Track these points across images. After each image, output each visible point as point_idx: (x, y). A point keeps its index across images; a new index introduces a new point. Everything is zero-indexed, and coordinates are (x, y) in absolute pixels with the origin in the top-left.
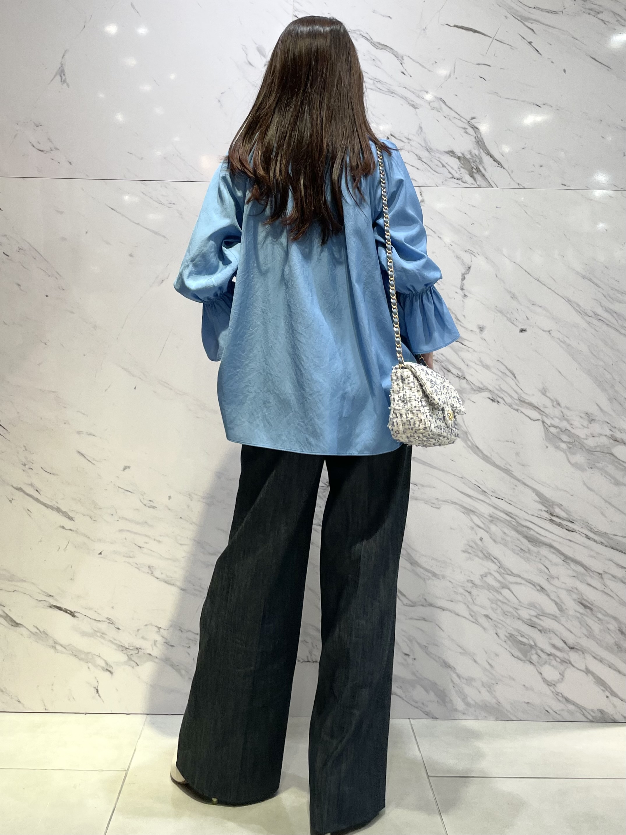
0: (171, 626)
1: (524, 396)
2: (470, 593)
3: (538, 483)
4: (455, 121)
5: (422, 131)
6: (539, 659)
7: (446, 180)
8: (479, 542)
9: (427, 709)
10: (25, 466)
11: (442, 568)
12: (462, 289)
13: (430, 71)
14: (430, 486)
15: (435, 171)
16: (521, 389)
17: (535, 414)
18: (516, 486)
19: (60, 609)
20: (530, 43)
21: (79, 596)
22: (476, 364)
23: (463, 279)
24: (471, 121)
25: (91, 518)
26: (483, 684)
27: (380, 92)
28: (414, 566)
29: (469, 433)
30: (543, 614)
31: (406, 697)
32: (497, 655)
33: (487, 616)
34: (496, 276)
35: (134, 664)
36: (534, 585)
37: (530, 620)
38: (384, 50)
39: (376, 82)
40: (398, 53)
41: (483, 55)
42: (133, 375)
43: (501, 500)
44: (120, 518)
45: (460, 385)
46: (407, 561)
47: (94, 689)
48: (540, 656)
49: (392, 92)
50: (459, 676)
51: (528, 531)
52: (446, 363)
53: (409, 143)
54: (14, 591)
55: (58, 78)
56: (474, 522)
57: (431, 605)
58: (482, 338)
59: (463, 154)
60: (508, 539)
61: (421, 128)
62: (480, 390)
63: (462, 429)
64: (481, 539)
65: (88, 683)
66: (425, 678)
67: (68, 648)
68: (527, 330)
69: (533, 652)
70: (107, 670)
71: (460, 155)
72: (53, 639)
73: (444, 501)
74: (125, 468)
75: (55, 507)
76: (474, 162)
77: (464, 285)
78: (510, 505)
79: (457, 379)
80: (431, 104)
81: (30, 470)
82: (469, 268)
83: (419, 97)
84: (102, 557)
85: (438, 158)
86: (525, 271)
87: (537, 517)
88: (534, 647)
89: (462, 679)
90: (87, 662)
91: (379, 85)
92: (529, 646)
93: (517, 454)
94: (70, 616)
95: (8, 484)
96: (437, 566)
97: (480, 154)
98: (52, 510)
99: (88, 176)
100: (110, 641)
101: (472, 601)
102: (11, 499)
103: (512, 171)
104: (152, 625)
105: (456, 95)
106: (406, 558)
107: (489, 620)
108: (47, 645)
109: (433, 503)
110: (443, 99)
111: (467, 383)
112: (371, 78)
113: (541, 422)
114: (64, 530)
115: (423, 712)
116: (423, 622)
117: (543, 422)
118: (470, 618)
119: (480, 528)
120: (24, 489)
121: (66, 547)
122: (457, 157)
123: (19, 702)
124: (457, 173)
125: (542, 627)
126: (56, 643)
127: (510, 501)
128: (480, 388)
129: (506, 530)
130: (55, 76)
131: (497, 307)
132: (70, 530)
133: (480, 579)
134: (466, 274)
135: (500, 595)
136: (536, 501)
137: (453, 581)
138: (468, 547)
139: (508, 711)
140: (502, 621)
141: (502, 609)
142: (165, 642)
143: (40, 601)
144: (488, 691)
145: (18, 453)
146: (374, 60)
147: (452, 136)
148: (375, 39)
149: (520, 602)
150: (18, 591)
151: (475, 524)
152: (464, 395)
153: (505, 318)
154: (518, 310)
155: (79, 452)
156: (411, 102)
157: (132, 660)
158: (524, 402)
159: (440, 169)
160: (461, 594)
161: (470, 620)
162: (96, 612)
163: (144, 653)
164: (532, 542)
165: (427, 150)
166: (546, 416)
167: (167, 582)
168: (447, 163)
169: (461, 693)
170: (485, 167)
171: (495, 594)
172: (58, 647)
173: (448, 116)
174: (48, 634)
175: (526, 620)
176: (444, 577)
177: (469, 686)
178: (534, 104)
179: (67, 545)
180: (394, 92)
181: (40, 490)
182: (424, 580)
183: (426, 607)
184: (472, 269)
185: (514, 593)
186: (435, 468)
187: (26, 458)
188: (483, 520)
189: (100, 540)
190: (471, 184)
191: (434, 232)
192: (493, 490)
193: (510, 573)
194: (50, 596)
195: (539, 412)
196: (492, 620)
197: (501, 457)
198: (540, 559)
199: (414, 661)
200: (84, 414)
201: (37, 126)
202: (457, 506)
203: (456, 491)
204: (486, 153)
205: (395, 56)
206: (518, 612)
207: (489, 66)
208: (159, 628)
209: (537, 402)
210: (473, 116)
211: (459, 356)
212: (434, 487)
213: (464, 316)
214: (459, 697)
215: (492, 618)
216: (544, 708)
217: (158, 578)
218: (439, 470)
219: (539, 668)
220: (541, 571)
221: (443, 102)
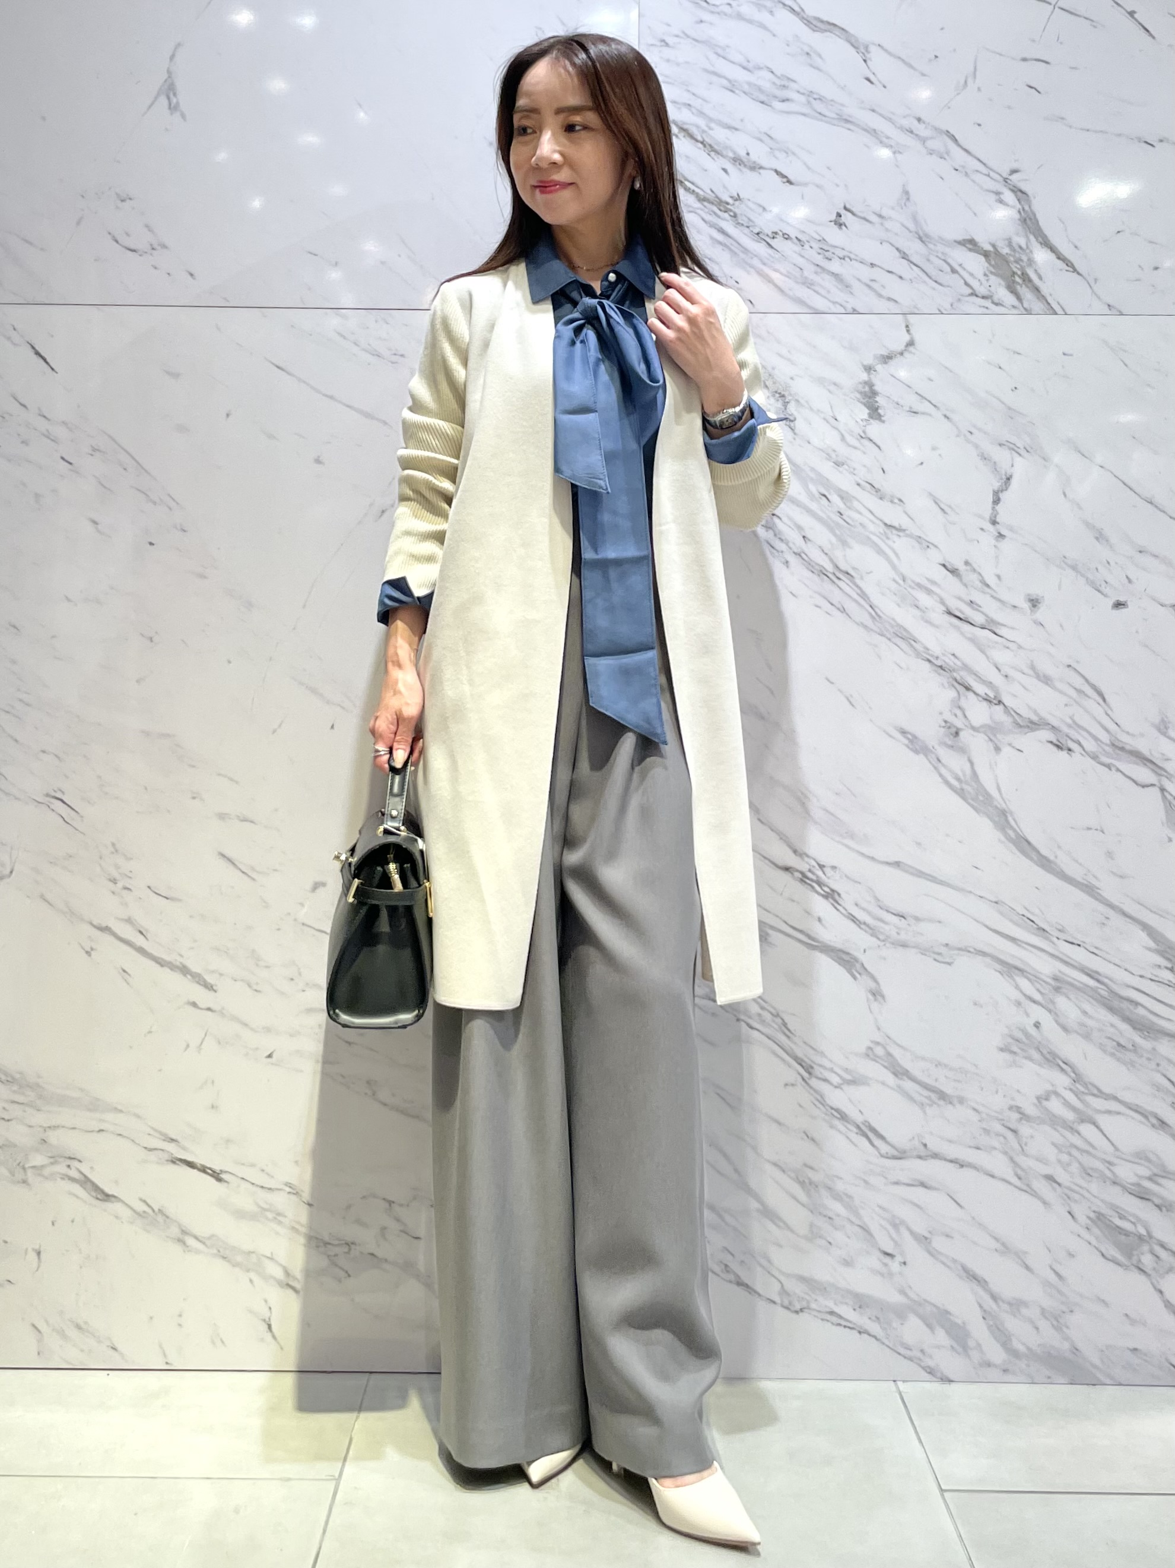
0: (415, 1198)
1: (1125, 738)
2: (1014, 1131)
3: (1151, 911)
4: (978, 178)
5: (908, 199)
6: (1157, 1263)
7: (959, 300)
8: (1033, 1031)
9: (930, 1363)
10: (116, 883)
11: (959, 1081)
12: (994, 522)
13: (923, 75)
14: (931, 920)
15: (936, 282)
16: (1117, 724)
17: (1144, 774)
18: (1107, 918)
19: (191, 1165)
20: (1132, 14)
21: (228, 1141)
22: (1024, 674)
23: (997, 501)
24: (1010, 177)
25: (250, 986)
26: (1043, 1312)
27: (822, 120)
28: (901, 1079)
29: (1011, 813)
30: (1164, 1174)
31: (888, 1337)
32: (1071, 1255)
33: (1050, 1178)
34: (1065, 495)
35: (342, 1274)
36: (1146, 1117)
37: (1139, 1185)
38: (828, 34)
39: (811, 100)
40: (857, 40)
41: (1034, 41)
42: (328, 702)
43: (1078, 947)
44: (307, 984)
45: (991, 718)
46: (890, 1070)
47: (264, 1323)
48: (1157, 1257)
49: (846, 121)
50: (994, 1297)
51: (1131, 1007)
52: (963, 673)
53: (882, 224)
54: (101, 1131)
55: (163, 101)
56: (1021, 992)
57: (936, 1156)
58: (1035, 623)
59: (994, 246)
60: (1090, 1023)
61: (907, 193)
62: (1033, 725)
63: (995, 803)
64: (1037, 1025)
65: (251, 1312)
66: (925, 1300)
67: (208, 1242)
68: (1129, 603)
69: (1145, 1248)
70: (288, 1285)
71: (990, 248)
72: (180, 1226)
73: (960, 949)
74: (317, 886)
75: (178, 964)
76: (1016, 262)
77: (998, 513)
78: (1094, 956)
79: (985, 703)
80: (930, 144)
81: (126, 891)
82: (1008, 479)
83: (902, 128)
84: (272, 1064)
85: (942, 253)
86: (1125, 484)
87: (1151, 980)
88: (1147, 1238)
89: (1001, 1303)
90: (248, 1271)
91: (819, 106)
92: (1136, 1238)
93: (1110, 855)
94: (212, 1180)
95: (82, 920)
96: (946, 1077)
97: (1029, 244)
98: (171, 969)
99: (228, 301)
100: (293, 1228)
101: (1020, 1149)
102: (89, 950)
103: (1096, 280)
104: (375, 1196)
105: (979, 125)
106: (886, 1064)
107: (1055, 1185)
108: (167, 1237)
109: (939, 954)
110: (952, 132)
111: (1005, 712)
112: (802, 91)
113: (1158, 789)
114: (199, 1011)
115: (923, 1368)
116: (921, 1190)
117: (1163, 790)
118: (1014, 1180)
119: (1034, 1002)
120: (113, 928)
121: (202, 1043)
122: (982, 252)
123: (114, 1349)
124: (981, 284)
125: (1162, 1198)
126: (184, 1232)
127: (1096, 948)
128: (1032, 722)
129: (1087, 1007)
130: (156, 98)
131: (1065, 557)
132: (209, 1009)
133: (1035, 1105)
134: (1002, 491)
135: (1076, 1134)
136: (1149, 949)
137: (980, 1108)
138: (1010, 1040)
139: (1095, 1367)
140: (1081, 1187)
141: (1080, 1163)
142: (401, 1231)
143: (151, 1150)
144: (1053, 1325)
145: (101, 858)
146: (808, 54)
147: (970, 208)
148: (811, 11)
149: (1117, 1149)
150: (107, 1131)
151: (1025, 995)
152: (998, 736)
153: (1082, 581)
154: (1108, 563)
155: (223, 856)
156: (884, 139)
157: (336, 1265)
158: (1122, 749)
159: (947, 278)
160: (998, 1135)
161: (1016, 1187)
162: (263, 1170)
163: (361, 1253)
164: (1140, 1030)
165: (920, 238)
166: (1167, 778)
167: (403, 1112)
168: (960, 265)
169: (998, 1329)
170: (1042, 272)
171: (1068, 1134)
172: (191, 1241)
173: (963, 167)
174: (168, 1214)
175: (1129, 1186)
176: (961, 1100)
177: (1015, 1316)
178: (1139, 140)
179: (204, 1039)
180: (848, 118)
181: (147, 930)
182: (922, 1105)
183: (926, 1160)
184: (1014, 482)
185: (1106, 1133)
186: (942, 883)
187: (117, 867)
188: (1038, 986)
189: (268, 1030)
190: (1010, 307)
191: (935, 406)
192: (1060, 927)
193: (1095, 1092)
194: (172, 1140)
195: (1153, 770)
196: (1059, 1184)
197: (1077, 861)
198: (1158, 1065)
199: (903, 1265)
200: (231, 780)
201: (122, 201)
202: (988, 960)
203: (985, 929)
204: (1041, 244)
205: (853, 45)
206: (1116, 1169)
207: (1047, 63)
208: (391, 1203)
209: (1150, 750)
210: (1015, 166)
211: (988, 658)
212: (940, 922)
213: (999, 577)
214: (995, 1338)
215: (1059, 1180)
216: (1167, 1360)
217: (385, 1105)
218: (948, 885)
219: (1158, 1282)
220: (1158, 1088)
221: (952, 139)
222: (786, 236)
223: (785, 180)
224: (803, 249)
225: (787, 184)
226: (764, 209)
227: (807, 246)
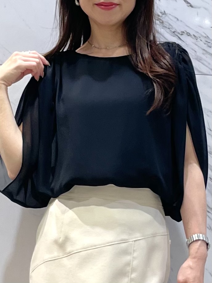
222: (188, 34)
223: (189, 5)
224: (197, 41)
225: (190, 7)
226: (178, 19)
227: (199, 40)
